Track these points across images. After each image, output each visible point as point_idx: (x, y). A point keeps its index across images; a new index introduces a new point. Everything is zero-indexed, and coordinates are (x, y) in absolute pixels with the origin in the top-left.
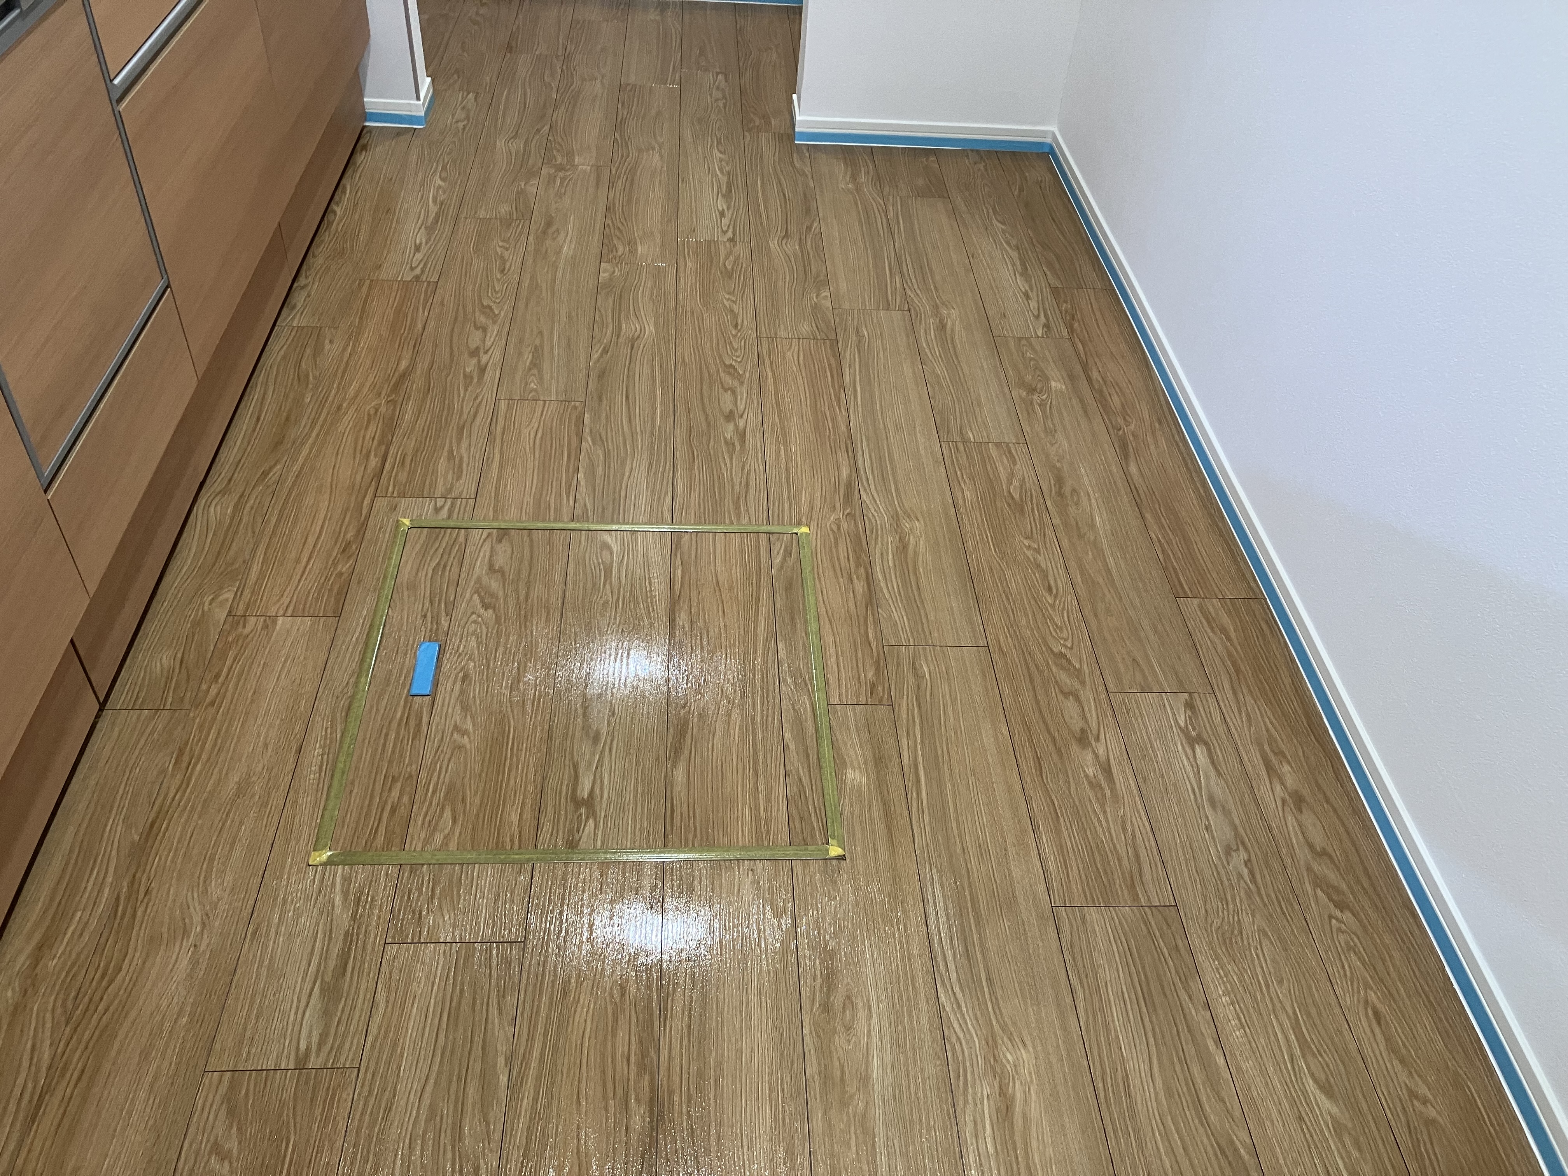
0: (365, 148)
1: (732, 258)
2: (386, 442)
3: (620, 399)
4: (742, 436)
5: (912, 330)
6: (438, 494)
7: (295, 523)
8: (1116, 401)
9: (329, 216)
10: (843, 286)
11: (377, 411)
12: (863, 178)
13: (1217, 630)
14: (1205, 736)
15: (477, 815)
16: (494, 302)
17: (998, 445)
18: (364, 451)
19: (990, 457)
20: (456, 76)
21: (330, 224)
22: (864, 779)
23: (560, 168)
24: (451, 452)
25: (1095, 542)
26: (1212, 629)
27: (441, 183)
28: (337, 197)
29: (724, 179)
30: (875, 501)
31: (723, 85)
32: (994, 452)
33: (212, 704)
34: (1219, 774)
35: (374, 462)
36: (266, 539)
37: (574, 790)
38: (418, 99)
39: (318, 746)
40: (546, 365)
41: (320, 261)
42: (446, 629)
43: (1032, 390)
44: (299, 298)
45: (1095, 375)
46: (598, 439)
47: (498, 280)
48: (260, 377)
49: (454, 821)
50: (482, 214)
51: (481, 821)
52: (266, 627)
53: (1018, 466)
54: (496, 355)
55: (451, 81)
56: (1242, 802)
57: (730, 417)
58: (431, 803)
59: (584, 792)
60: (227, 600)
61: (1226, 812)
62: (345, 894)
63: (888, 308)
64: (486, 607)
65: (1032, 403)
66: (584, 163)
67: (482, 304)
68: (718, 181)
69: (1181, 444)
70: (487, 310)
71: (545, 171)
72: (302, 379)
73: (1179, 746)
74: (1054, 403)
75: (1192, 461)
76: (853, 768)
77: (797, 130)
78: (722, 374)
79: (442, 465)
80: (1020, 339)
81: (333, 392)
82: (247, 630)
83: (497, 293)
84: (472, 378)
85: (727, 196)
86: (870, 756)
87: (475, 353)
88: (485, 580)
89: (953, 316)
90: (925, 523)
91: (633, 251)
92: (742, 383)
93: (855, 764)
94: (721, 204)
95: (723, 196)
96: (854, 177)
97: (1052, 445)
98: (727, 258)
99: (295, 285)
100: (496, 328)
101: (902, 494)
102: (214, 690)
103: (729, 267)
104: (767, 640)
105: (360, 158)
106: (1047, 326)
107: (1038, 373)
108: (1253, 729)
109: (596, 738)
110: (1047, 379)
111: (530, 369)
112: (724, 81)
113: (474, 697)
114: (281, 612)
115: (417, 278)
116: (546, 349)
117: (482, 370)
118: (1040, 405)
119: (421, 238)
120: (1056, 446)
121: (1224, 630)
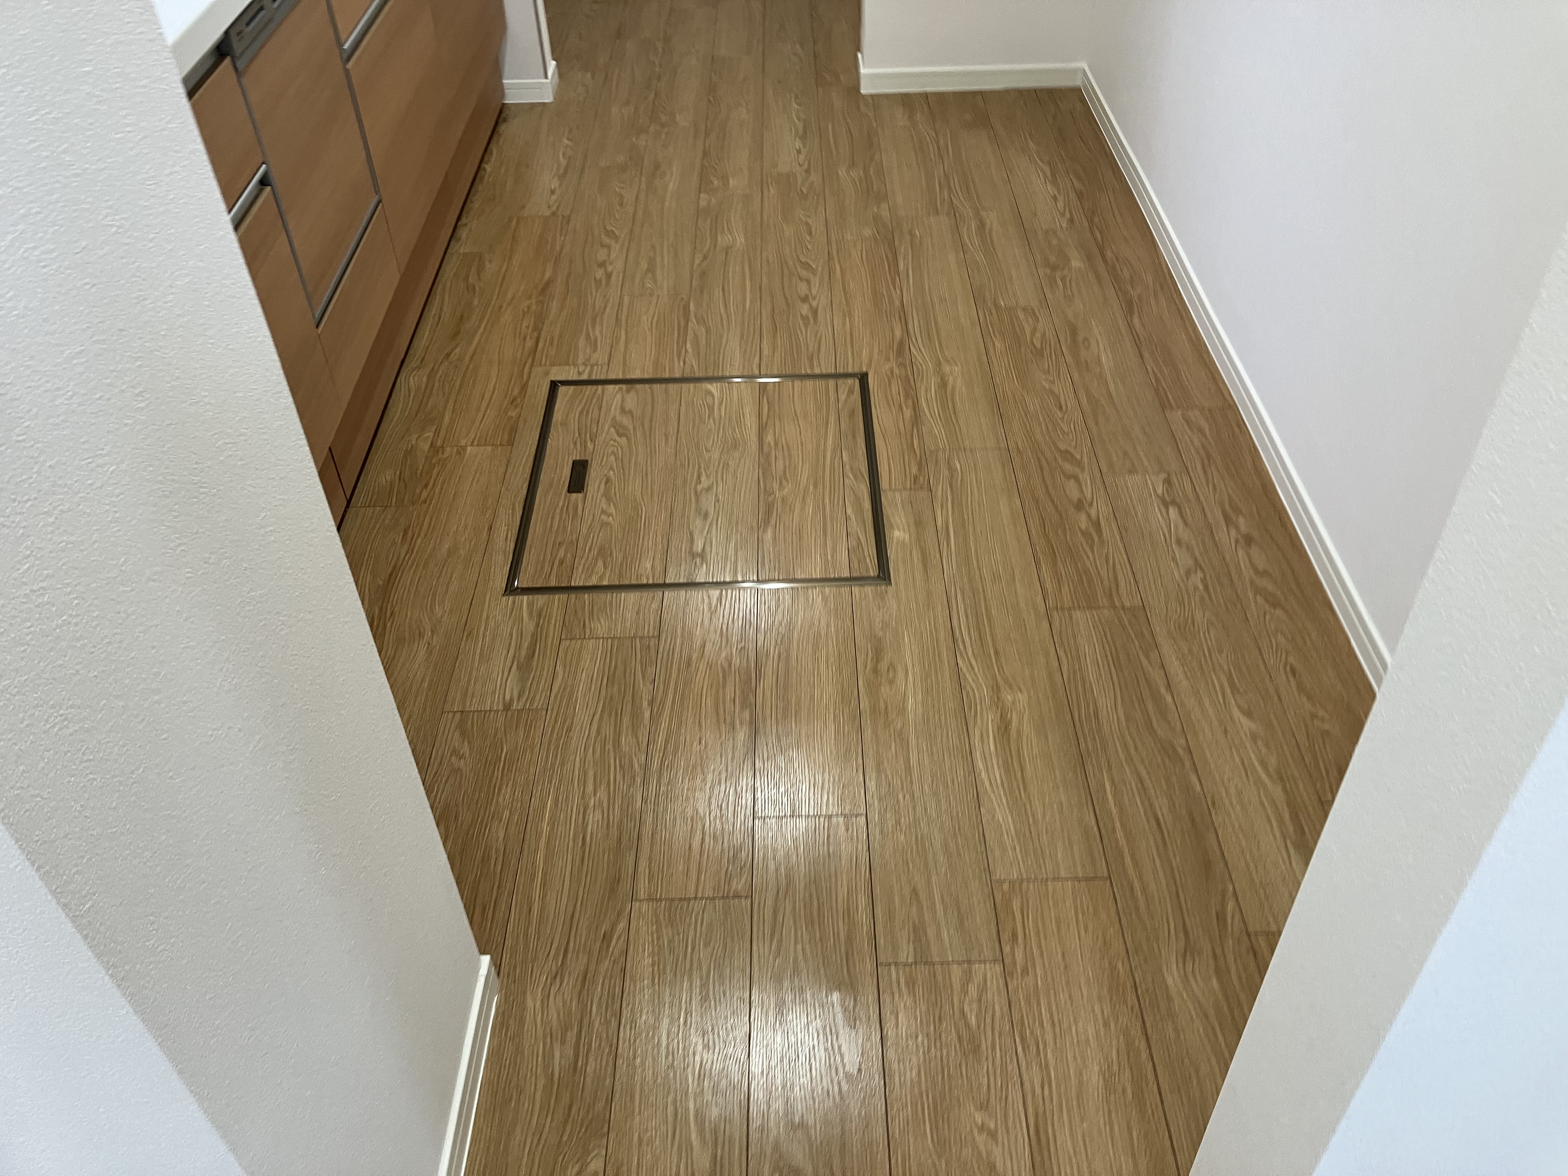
0: (505, 120)
1: (807, 184)
2: (537, 329)
3: (718, 293)
4: (815, 312)
5: (956, 229)
6: (580, 361)
7: (473, 386)
8: (1126, 274)
9: (481, 173)
10: (899, 200)
11: (529, 308)
12: (918, 116)
13: (1194, 430)
14: (1178, 500)
15: (622, 564)
16: (616, 227)
17: (1025, 309)
18: (522, 336)
19: (1017, 318)
20: (576, 60)
21: (482, 178)
22: (907, 537)
23: (663, 125)
24: (588, 334)
25: (1100, 374)
26: (1191, 429)
27: (569, 143)
28: (486, 158)
29: (800, 126)
30: (922, 354)
31: (800, 52)
32: (1021, 315)
33: (425, 502)
34: (1186, 523)
35: (529, 343)
36: (453, 397)
37: (691, 548)
38: (546, 77)
39: (503, 525)
40: (658, 272)
41: (476, 205)
42: (592, 450)
43: (1054, 268)
44: (463, 233)
45: (1109, 254)
46: (701, 320)
47: (618, 211)
48: (439, 288)
49: (604, 568)
50: (603, 163)
51: (623, 568)
52: (458, 453)
53: (1041, 323)
54: (620, 265)
55: (572, 64)
56: (1203, 542)
57: (805, 299)
58: (588, 558)
59: (698, 549)
60: (428, 437)
61: (1189, 548)
62: (530, 614)
63: (937, 213)
64: (620, 435)
65: (1054, 278)
66: (683, 120)
67: (606, 229)
68: (796, 127)
70: (610, 234)
71: (652, 129)
72: (471, 289)
73: (1156, 508)
74: (1073, 277)
75: (1186, 313)
76: (899, 530)
78: (799, 269)
79: (582, 343)
80: (1047, 232)
81: (495, 297)
82: (446, 455)
83: (617, 221)
84: (601, 282)
85: (803, 137)
86: (912, 522)
87: (602, 265)
88: (618, 418)
89: (992, 219)
90: (962, 366)
91: (726, 184)
92: (815, 275)
93: (901, 527)
94: (798, 144)
95: (800, 138)
96: (911, 117)
97: (1070, 307)
98: (803, 184)
99: (459, 224)
100: (618, 247)
101: (944, 347)
102: (425, 494)
103: (805, 191)
105: (503, 128)
106: (1071, 220)
107: (1062, 255)
108: (1217, 495)
109: (706, 516)
110: (1067, 260)
111: (646, 274)
112: (800, 49)
113: (615, 493)
114: (469, 443)
115: (554, 214)
116: (658, 260)
117: (609, 276)
118: (1061, 279)
119: (555, 184)
120: (1073, 307)
121: (1201, 430)
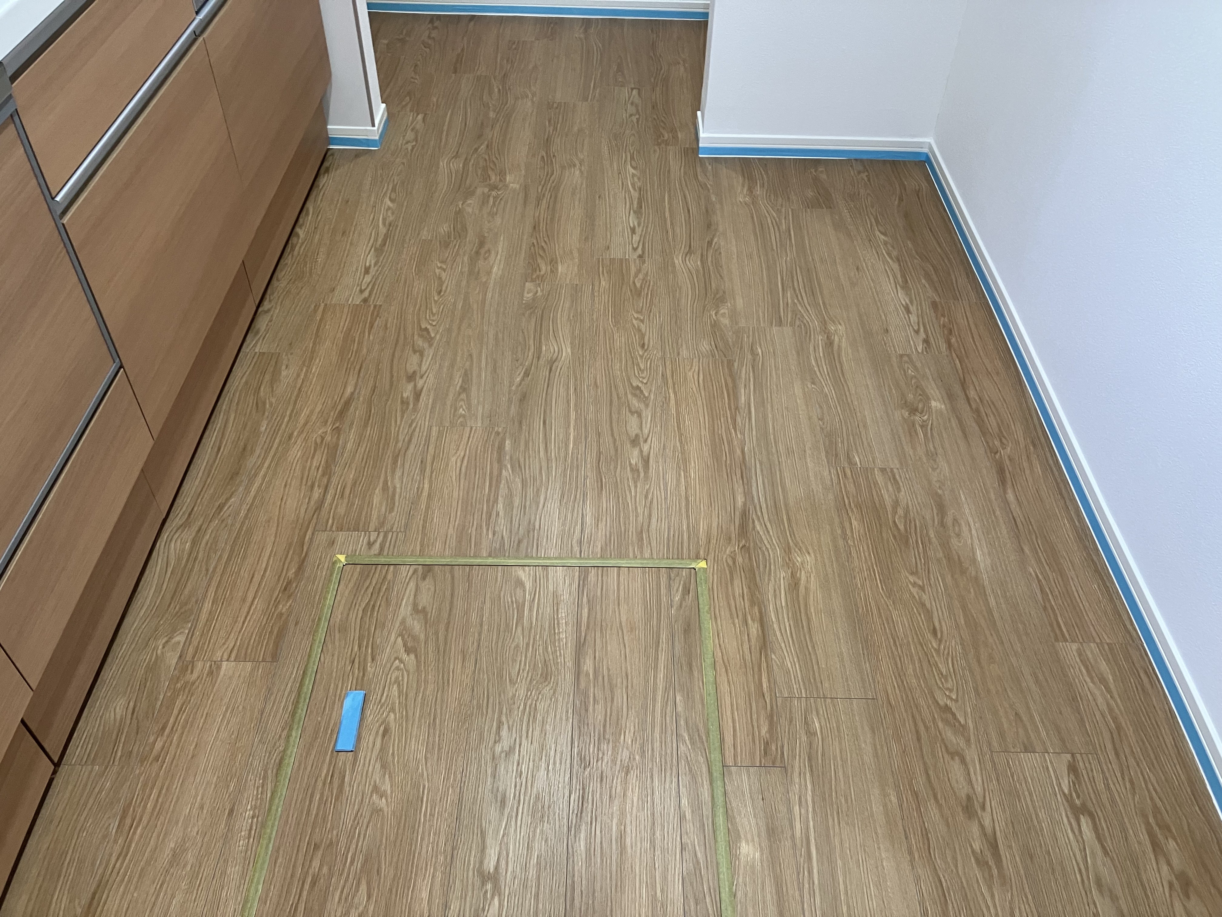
0: (327, 170)
1: (641, 276)
2: (328, 472)
3: (538, 425)
4: (646, 461)
5: (802, 349)
6: (372, 527)
7: (244, 558)
8: (992, 423)
9: (294, 240)
10: (740, 303)
11: (323, 439)
12: (758, 191)
13: (1096, 679)
14: (1089, 804)
16: (431, 325)
17: (883, 470)
18: (309, 483)
19: (876, 484)
20: (408, 98)
21: (293, 249)
22: (758, 855)
23: (494, 187)
24: (386, 482)
25: (976, 578)
26: (1092, 678)
27: (391, 205)
28: (301, 220)
29: (635, 195)
30: (768, 532)
31: (637, 100)
32: (880, 478)
34: (1106, 852)
35: (317, 493)
36: (216, 578)
37: (481, 863)
38: (373, 125)
39: (249, 807)
40: (474, 389)
41: (283, 284)
42: (371, 677)
43: (914, 411)
44: (262, 323)
45: (972, 394)
46: (517, 466)
47: (436, 302)
48: (224, 405)
49: (369, 897)
50: (425, 234)
51: (393, 896)
52: (211, 673)
53: (903, 493)
54: (431, 379)
55: (404, 103)
56: (1129, 885)
57: (635, 442)
58: (348, 874)
59: (490, 865)
60: (179, 643)
63: (780, 323)
64: (408, 651)
65: (914, 425)
66: (513, 181)
67: (420, 326)
68: (631, 198)
69: (1054, 469)
70: (424, 333)
71: (479, 191)
72: (260, 406)
73: (1064, 815)
74: (935, 424)
75: (1065, 486)
76: (747, 841)
77: (701, 145)
78: (629, 396)
79: (377, 497)
80: (901, 356)
81: (286, 420)
82: (194, 677)
83: (434, 315)
84: (408, 404)
85: (638, 212)
86: (763, 829)
87: (412, 378)
88: (409, 621)
89: (839, 330)
90: (816, 557)
91: (554, 271)
92: (647, 406)
93: (749, 836)
94: (633, 221)
95: (635, 212)
96: (750, 190)
97: (934, 469)
98: (636, 275)
99: (260, 309)
100: (431, 353)
101: (794, 525)
102: (159, 743)
103: (638, 285)
104: (666, 690)
105: (323, 180)
106: (926, 341)
107: (919, 392)
108: (1137, 798)
109: (503, 803)
110: (928, 399)
111: (459, 394)
112: (637, 96)
113: (393, 754)
114: (225, 657)
115: (365, 300)
116: (475, 373)
117: (417, 395)
118: (922, 427)
119: (370, 260)
120: (938, 471)
121: (1103, 680)
